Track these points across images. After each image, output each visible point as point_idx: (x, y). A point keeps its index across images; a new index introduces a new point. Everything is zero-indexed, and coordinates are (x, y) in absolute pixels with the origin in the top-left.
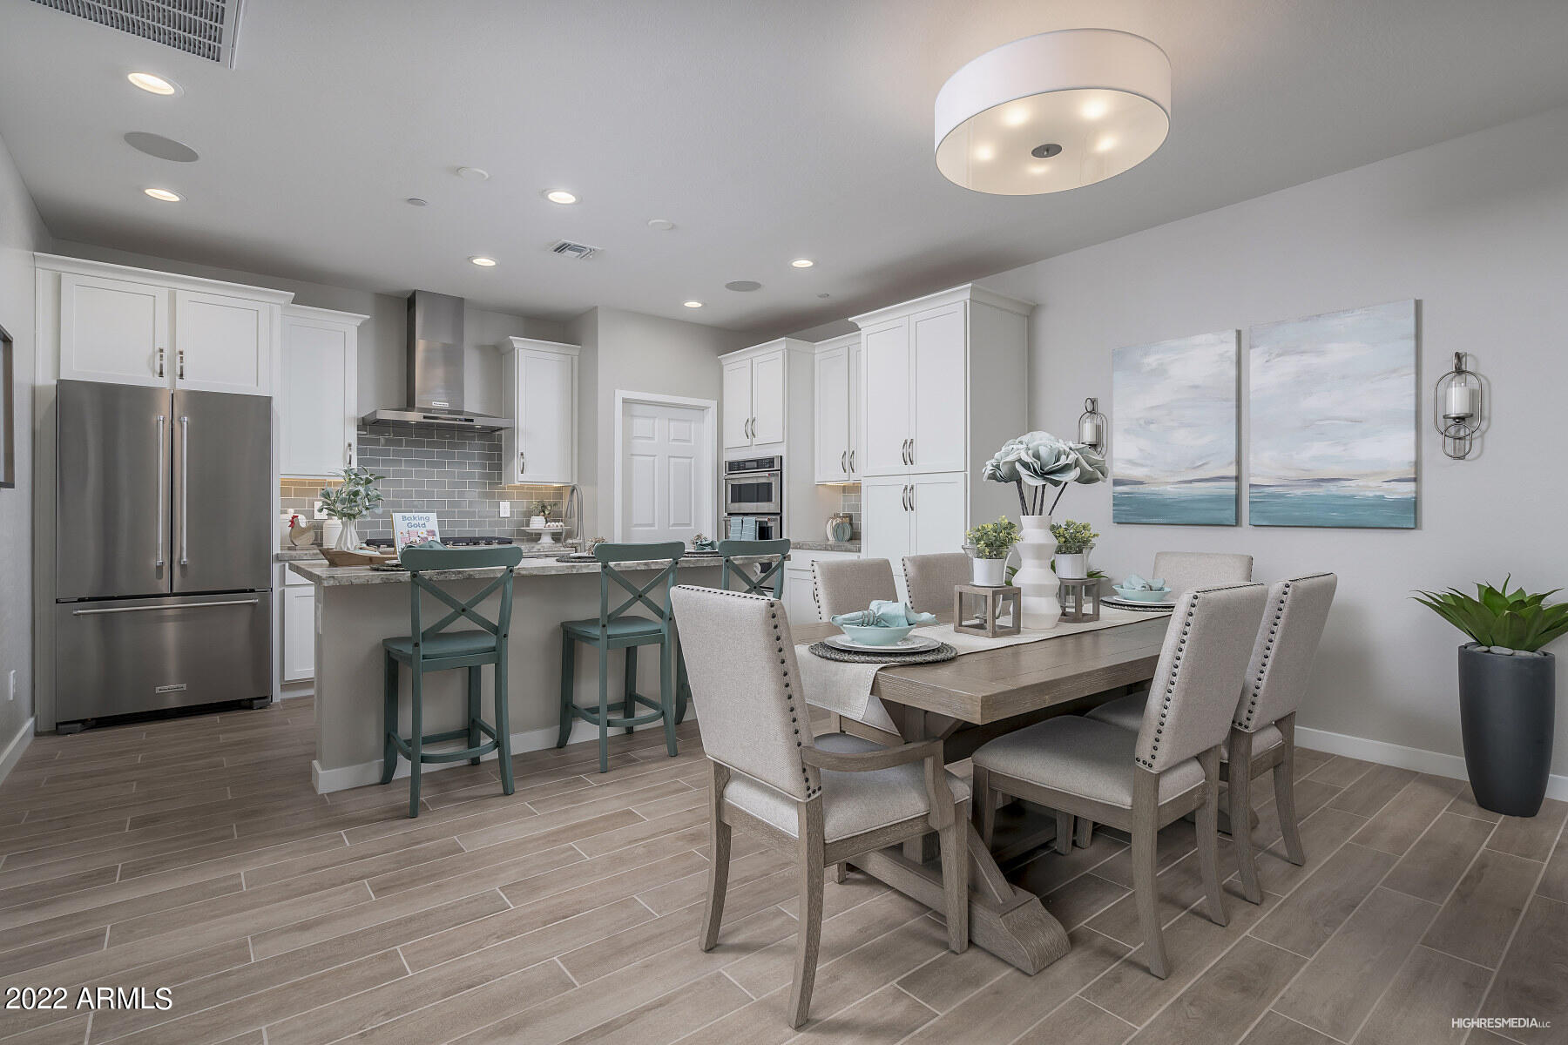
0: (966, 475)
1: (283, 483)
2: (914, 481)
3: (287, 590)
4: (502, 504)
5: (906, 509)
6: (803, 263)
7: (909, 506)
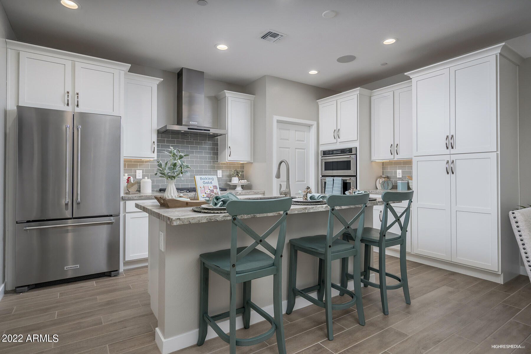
0: (497, 154)
1: (125, 161)
2: (453, 158)
3: (126, 214)
4: (218, 171)
5: (448, 173)
6: (390, 41)
7: (450, 171)
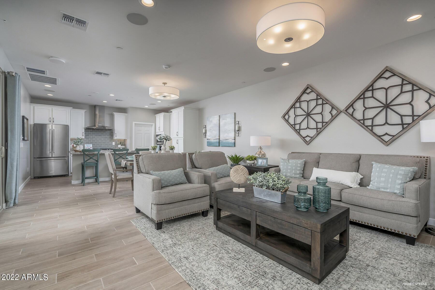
0: (184, 138)
2: (178, 139)
4: (113, 143)
